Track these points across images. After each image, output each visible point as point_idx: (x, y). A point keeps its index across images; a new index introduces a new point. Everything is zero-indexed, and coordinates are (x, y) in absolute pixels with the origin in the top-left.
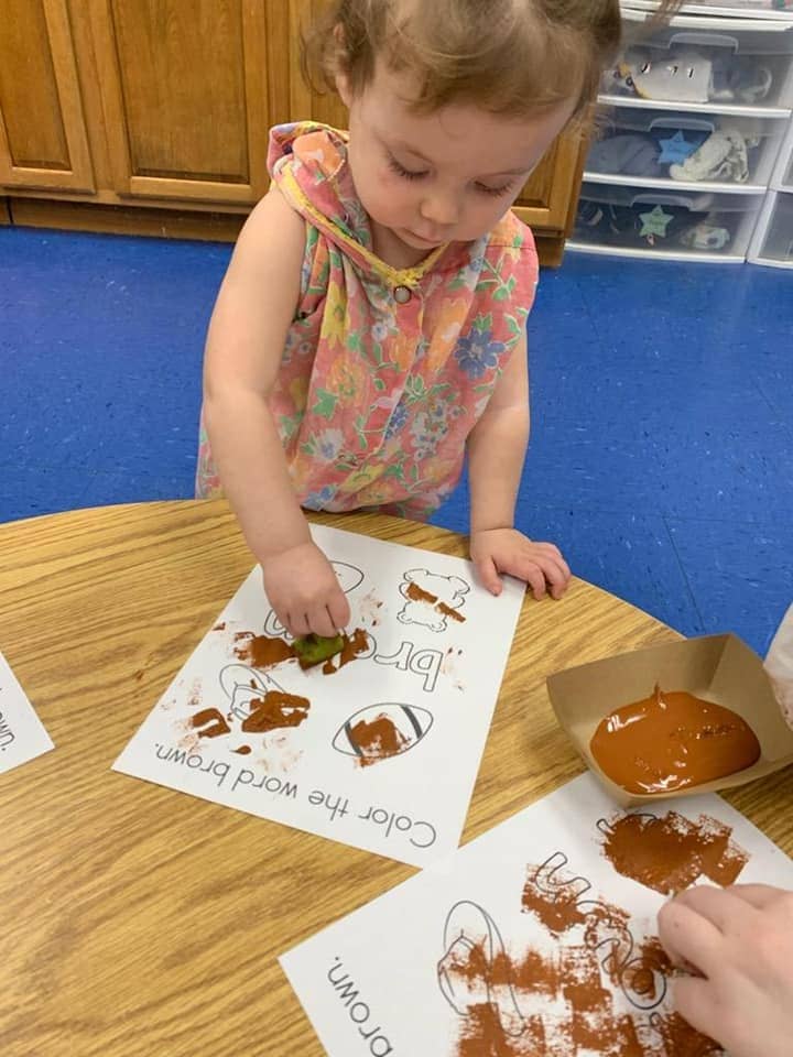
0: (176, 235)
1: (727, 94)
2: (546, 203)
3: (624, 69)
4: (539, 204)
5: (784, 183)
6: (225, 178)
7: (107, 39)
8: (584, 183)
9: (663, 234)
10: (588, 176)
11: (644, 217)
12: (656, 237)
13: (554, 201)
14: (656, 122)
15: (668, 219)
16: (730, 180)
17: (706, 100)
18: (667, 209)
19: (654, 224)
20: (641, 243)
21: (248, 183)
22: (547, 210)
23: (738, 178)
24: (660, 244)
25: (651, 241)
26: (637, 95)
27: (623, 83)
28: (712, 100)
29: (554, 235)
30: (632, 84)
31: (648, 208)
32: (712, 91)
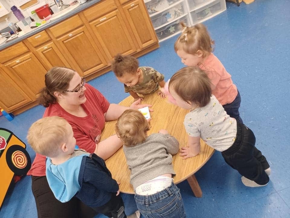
0: (94, 78)
1: (172, 2)
2: (151, 39)
3: (152, 9)
4: (150, 40)
5: (190, 10)
6: (98, 65)
7: (70, 55)
8: (155, 31)
9: (174, 30)
10: (155, 29)
11: (170, 29)
12: (174, 31)
13: (153, 38)
14: (163, 14)
15: (174, 27)
16: (180, 16)
17: (168, 6)
18: (173, 26)
19: (172, 29)
20: (171, 34)
21: (102, 63)
22: (152, 40)
23: (181, 15)
24: (175, 32)
25: (173, 32)
26: (157, 12)
27: (153, 11)
28: (170, 5)
29: (156, 43)
30: (155, 11)
31: (169, 28)
32: (169, 3)
